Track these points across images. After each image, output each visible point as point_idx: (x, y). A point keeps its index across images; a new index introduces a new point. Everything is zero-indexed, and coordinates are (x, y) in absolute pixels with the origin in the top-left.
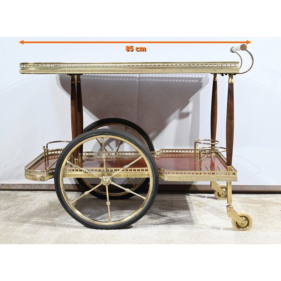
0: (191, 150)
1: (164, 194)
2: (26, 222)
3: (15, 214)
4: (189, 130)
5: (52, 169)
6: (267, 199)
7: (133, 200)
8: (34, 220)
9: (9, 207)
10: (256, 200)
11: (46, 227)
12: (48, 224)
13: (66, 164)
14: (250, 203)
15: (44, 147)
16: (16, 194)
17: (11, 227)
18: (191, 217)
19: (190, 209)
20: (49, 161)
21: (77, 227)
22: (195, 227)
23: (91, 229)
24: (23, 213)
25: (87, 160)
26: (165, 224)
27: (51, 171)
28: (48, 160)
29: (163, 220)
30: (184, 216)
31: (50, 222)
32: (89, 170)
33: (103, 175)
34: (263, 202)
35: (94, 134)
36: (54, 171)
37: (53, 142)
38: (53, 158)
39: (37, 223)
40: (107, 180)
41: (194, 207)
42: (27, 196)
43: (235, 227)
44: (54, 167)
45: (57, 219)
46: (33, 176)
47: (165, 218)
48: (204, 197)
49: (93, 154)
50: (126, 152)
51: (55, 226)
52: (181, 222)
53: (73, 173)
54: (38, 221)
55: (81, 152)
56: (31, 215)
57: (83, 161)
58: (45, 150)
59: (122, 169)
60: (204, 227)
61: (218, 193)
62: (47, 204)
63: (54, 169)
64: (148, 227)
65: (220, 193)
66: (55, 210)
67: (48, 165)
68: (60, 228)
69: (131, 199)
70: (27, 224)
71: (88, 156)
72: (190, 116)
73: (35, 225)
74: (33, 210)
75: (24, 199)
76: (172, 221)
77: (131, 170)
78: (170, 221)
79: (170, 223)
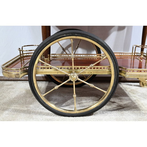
1: (103, 83)
2: (6, 109)
4: (124, 39)
5: (26, 67)
7: (85, 88)
8: (13, 107)
11: (22, 114)
12: (24, 112)
13: (39, 62)
15: (20, 49)
16: (3, 84)
20: (25, 61)
21: (48, 114)
23: (60, 116)
24: (5, 100)
25: (53, 60)
26: (117, 110)
27: (25, 69)
28: (23, 60)
29: (114, 106)
30: (128, 102)
31: (26, 109)
32: (58, 68)
33: (71, 72)
35: (65, 35)
36: (27, 69)
37: (27, 46)
38: (28, 59)
39: (16, 111)
40: (75, 77)
42: (10, 85)
44: (28, 65)
45: (31, 106)
46: (8, 73)
47: (115, 104)
48: (131, 85)
49: (58, 56)
50: (81, 54)
51: (30, 113)
52: (129, 108)
53: (45, 70)
54: (16, 108)
55: (49, 53)
56: (12, 102)
57: (50, 61)
58: (20, 51)
59: (89, 67)
61: (142, 83)
62: (24, 92)
63: (28, 67)
64: (106, 114)
65: (144, 83)
66: (29, 97)
67: (24, 63)
69: (83, 87)
70: (7, 112)
71: (53, 57)
73: (13, 113)
74: (13, 97)
75: (8, 87)
76: (121, 107)
77: (95, 68)
78: (120, 107)
79: (121, 109)
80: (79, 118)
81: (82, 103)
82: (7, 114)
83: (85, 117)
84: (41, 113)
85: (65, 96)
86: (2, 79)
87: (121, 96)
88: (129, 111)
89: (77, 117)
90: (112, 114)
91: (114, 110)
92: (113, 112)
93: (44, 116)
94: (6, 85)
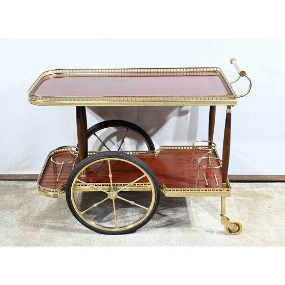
0: (190, 147)
2: (41, 226)
3: (28, 215)
6: (259, 189)
8: (48, 223)
9: (21, 205)
10: (248, 192)
11: (60, 232)
12: (61, 229)
13: (76, 182)
14: (242, 196)
16: (23, 186)
17: (28, 233)
18: (188, 216)
19: (188, 205)
21: (87, 232)
22: (192, 230)
23: (98, 234)
24: (35, 214)
26: (165, 226)
29: (164, 220)
30: (183, 215)
31: (62, 225)
34: (255, 195)
36: (65, 187)
39: (51, 227)
40: (114, 195)
41: (191, 202)
43: (227, 232)
47: (165, 218)
51: (68, 230)
52: (180, 224)
54: (51, 224)
56: (44, 216)
60: (200, 229)
63: (65, 185)
64: (151, 231)
66: (63, 209)
68: (73, 234)
70: (42, 229)
72: (189, 114)
73: (49, 230)
74: (44, 209)
75: (33, 193)
76: (172, 223)
77: (135, 185)
78: (170, 223)
79: (170, 225)
80: (120, 235)
81: (126, 217)
82: (43, 232)
83: (127, 235)
84: (79, 231)
85: (107, 207)
86: (21, 178)
87: (178, 206)
88: (179, 228)
89: (119, 235)
90: (157, 232)
91: (161, 227)
92: (160, 229)
93: (83, 234)
94: (29, 189)
